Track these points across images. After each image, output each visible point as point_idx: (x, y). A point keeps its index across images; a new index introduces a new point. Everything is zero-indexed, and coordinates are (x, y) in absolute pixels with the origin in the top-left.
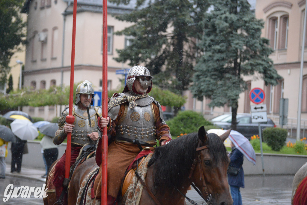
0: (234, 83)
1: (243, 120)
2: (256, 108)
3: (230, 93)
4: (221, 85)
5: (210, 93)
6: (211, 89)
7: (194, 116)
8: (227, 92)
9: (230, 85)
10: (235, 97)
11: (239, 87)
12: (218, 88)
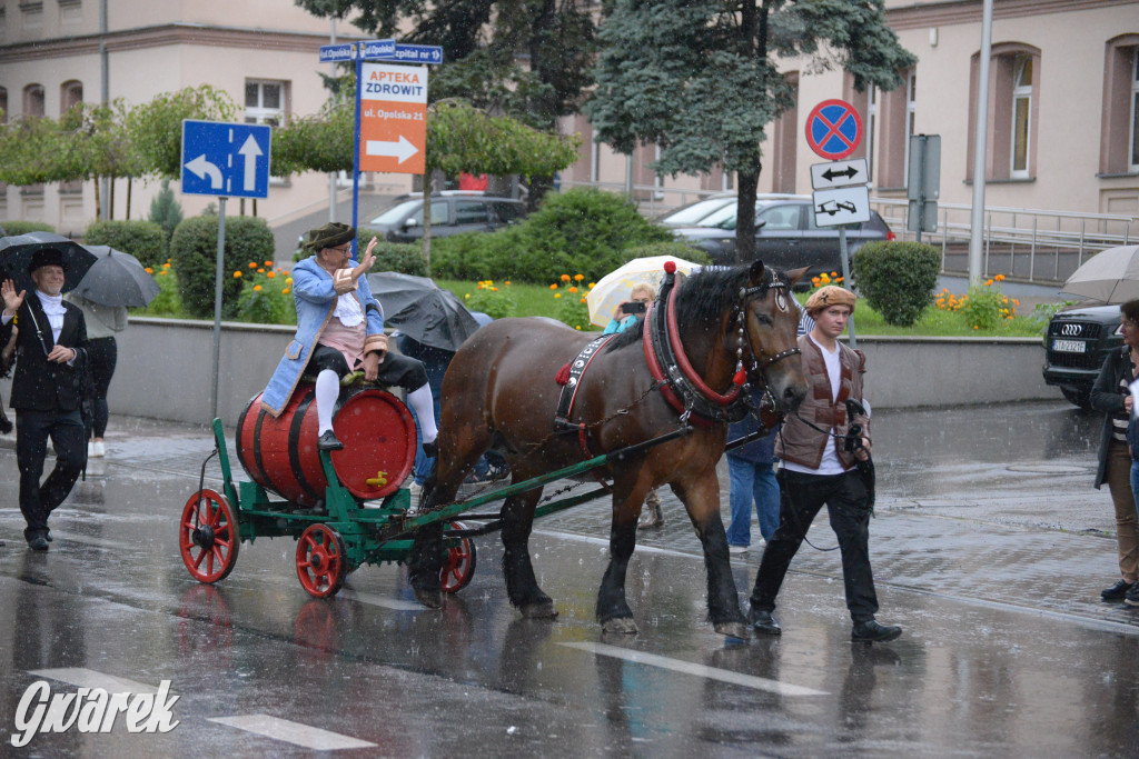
0: (744, 84)
1: (778, 219)
2: (829, 175)
3: (730, 123)
4: (700, 92)
5: (659, 123)
6: (661, 108)
7: (601, 207)
8: (719, 117)
9: (732, 90)
10: (749, 137)
11: (763, 99)
12: (687, 105)
